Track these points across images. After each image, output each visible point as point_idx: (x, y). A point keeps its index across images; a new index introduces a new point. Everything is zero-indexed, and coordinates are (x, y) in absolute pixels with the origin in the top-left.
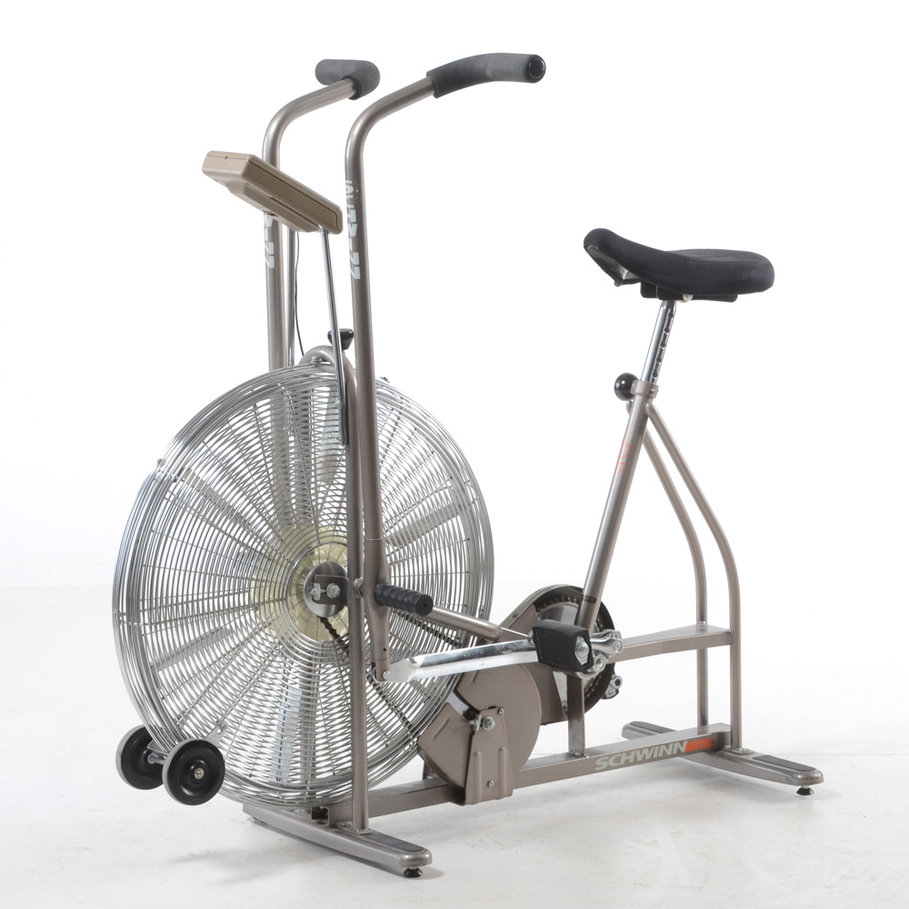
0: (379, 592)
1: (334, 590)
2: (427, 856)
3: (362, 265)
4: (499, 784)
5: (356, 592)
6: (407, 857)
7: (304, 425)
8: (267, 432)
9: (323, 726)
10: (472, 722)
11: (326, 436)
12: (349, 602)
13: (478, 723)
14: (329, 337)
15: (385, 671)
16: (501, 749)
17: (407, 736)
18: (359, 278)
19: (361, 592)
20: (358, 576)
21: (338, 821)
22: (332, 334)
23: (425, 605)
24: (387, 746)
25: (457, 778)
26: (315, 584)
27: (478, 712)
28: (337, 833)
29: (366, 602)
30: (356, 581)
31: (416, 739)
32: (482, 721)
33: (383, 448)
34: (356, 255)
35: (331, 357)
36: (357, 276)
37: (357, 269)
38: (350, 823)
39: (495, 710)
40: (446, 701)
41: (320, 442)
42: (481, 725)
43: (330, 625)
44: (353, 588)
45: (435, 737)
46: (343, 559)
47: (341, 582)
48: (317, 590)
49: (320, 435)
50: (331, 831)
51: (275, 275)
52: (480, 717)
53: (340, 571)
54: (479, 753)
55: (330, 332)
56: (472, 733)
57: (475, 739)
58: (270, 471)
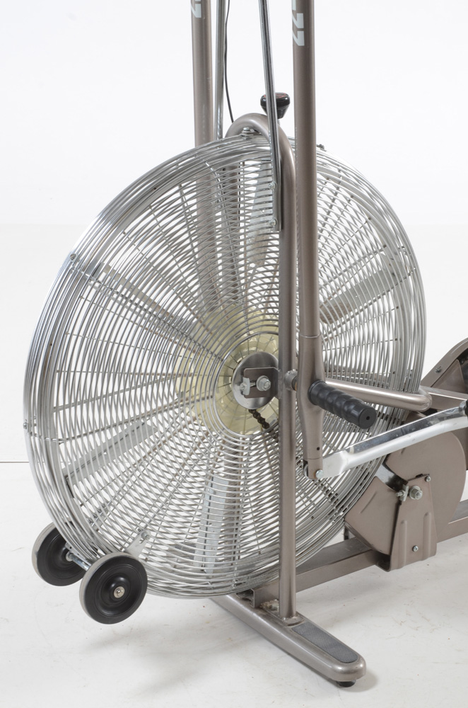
0: (315, 392)
1: (264, 383)
2: (361, 666)
3: (307, 29)
4: (423, 548)
5: (287, 385)
6: (340, 668)
7: (232, 197)
8: (193, 215)
9: (251, 519)
10: (400, 494)
11: (258, 207)
12: (280, 393)
13: (406, 493)
14: (263, 104)
15: (318, 470)
16: (426, 514)
17: (333, 510)
18: (303, 44)
19: (293, 385)
20: (290, 368)
21: (264, 600)
22: (267, 100)
23: (368, 418)
24: (313, 517)
25: (383, 547)
26: (245, 379)
27: (405, 482)
28: (264, 617)
29: (300, 398)
30: (288, 374)
31: (341, 513)
32: (409, 491)
33: (322, 216)
34: (300, 16)
35: (266, 129)
36: (301, 42)
37: (301, 34)
38: (275, 604)
39: (423, 478)
40: (375, 475)
41: (250, 214)
42: (408, 495)
43: (259, 414)
44: (285, 381)
45: (362, 512)
46: (273, 346)
47: (272, 375)
48: (247, 383)
49: (251, 208)
50: (256, 613)
51: (201, 26)
52: (407, 488)
53: (270, 360)
54: (406, 522)
55: (263, 98)
56: (399, 503)
57: (401, 508)
58: (196, 250)
